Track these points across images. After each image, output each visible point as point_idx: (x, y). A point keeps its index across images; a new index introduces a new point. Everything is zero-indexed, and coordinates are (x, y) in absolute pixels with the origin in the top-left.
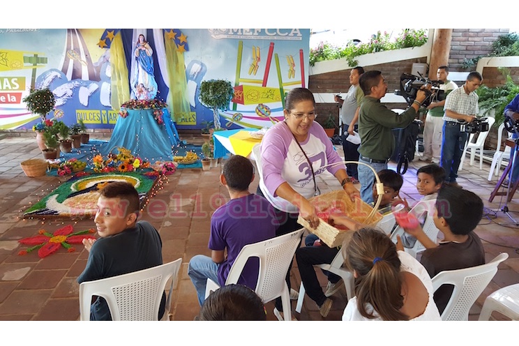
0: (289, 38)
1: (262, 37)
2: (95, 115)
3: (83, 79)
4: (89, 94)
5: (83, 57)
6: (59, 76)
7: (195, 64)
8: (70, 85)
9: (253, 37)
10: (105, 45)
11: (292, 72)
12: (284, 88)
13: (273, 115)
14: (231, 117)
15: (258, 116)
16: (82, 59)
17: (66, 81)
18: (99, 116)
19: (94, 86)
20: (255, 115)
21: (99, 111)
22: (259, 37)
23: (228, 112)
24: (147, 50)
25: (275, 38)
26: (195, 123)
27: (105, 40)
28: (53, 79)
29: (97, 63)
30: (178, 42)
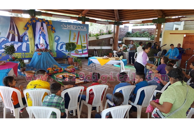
0: (83, 30)
1: (76, 30)
2: (20, 55)
3: (15, 41)
4: (18, 47)
5: (16, 33)
6: (5, 40)
7: (57, 37)
8: (10, 43)
9: (74, 29)
10: (27, 29)
11: (84, 40)
12: (82, 45)
13: (79, 53)
14: (67, 54)
15: (75, 53)
16: (16, 34)
17: (8, 42)
18: (21, 55)
19: (20, 44)
20: (74, 53)
21: (21, 53)
22: (75, 30)
23: (67, 52)
24: (44, 32)
25: (80, 30)
26: (56, 56)
27: (26, 27)
28: (3, 41)
29: (21, 35)
30: (52, 29)
